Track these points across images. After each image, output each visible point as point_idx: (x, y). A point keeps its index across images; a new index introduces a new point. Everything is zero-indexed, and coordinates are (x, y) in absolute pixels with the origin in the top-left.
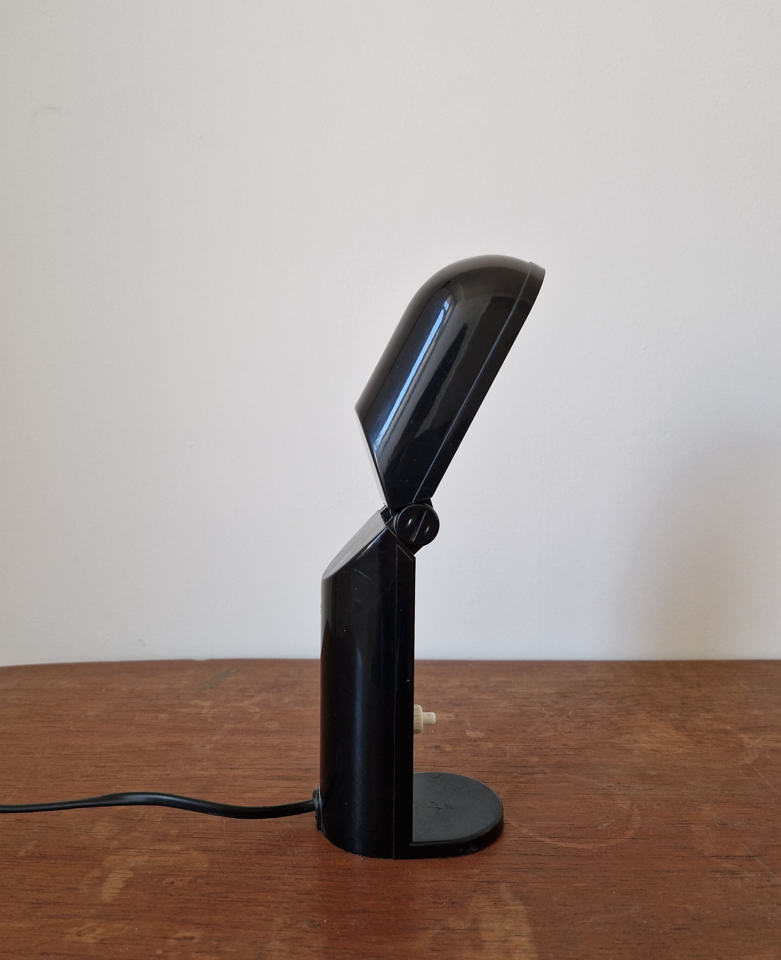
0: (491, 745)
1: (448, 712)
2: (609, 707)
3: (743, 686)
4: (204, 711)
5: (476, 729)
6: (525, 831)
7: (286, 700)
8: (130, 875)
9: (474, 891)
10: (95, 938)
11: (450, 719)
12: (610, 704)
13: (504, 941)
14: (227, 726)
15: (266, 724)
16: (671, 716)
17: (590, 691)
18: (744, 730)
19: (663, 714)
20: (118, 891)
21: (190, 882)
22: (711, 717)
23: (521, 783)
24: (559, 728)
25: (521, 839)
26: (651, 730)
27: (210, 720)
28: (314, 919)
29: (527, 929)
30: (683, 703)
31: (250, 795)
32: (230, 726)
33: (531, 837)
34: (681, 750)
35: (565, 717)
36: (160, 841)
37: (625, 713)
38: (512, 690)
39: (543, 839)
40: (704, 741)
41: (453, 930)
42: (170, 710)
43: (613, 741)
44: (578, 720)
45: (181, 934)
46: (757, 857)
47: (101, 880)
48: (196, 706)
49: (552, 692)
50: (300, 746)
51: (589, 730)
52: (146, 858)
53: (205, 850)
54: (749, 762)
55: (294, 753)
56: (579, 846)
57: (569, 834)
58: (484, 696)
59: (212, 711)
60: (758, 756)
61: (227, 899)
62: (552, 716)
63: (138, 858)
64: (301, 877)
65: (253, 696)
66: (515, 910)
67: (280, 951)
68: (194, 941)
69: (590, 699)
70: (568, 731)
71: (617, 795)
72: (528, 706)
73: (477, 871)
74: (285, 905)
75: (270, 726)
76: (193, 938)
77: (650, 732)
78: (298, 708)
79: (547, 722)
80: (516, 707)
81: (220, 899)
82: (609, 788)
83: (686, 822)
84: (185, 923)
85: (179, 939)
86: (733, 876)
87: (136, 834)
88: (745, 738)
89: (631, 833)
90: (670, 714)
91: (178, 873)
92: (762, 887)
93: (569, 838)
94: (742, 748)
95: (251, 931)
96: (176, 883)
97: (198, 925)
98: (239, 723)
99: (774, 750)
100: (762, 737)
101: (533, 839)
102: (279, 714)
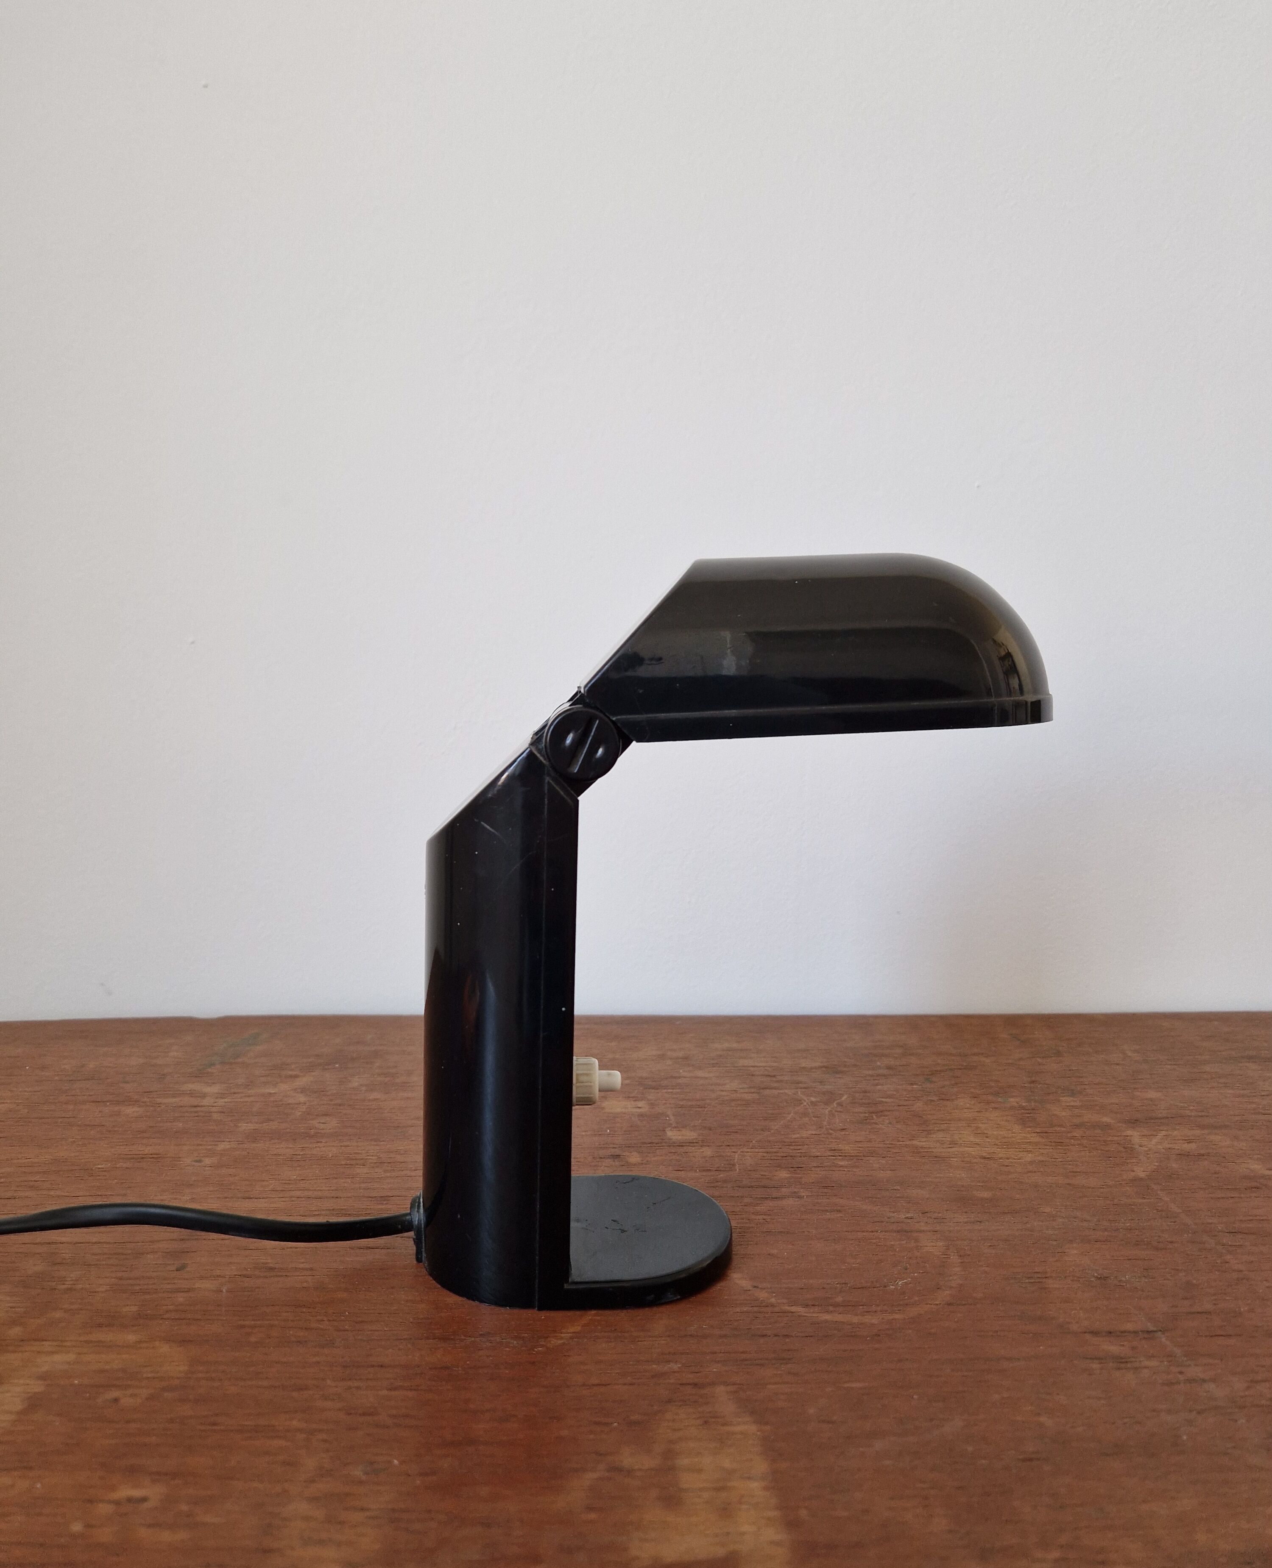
0: (708, 1152)
1: (636, 1099)
2: (909, 1088)
3: (1130, 1054)
4: (206, 1102)
5: (684, 1127)
6: (762, 1295)
7: (355, 1082)
8: (38, 1387)
9: (670, 1401)
11: (639, 1110)
12: (912, 1084)
13: (718, 1489)
14: (245, 1126)
15: (315, 1123)
16: (1013, 1101)
17: (878, 1063)
18: (1134, 1123)
19: (1000, 1100)
20: (13, 1417)
21: (150, 1398)
22: (1078, 1104)
23: (757, 1213)
24: (825, 1123)
25: (755, 1309)
26: (980, 1125)
27: (215, 1116)
28: (374, 1459)
29: (761, 1466)
30: (1033, 1082)
32: (251, 1126)
33: (773, 1306)
34: (1029, 1157)
35: (835, 1106)
36: (100, 1325)
37: (935, 1098)
38: (746, 1062)
39: (793, 1309)
40: (1066, 1141)
41: (630, 1472)
42: (146, 1099)
43: (915, 1142)
44: (856, 1110)
45: (123, 1492)
46: (1159, 1333)
48: (192, 1094)
49: (813, 1064)
50: (373, 1158)
51: (875, 1126)
52: (71, 1357)
53: (184, 1341)
54: (1141, 1175)
55: (362, 1171)
56: (855, 1320)
57: (839, 1300)
58: (700, 1073)
59: (221, 1102)
60: (1155, 1164)
61: (215, 1427)
62: (813, 1104)
63: (57, 1358)
64: (356, 1384)
65: (296, 1076)
66: (742, 1433)
67: (307, 1518)
68: (146, 1505)
69: (878, 1075)
70: (839, 1128)
71: (920, 1231)
72: (775, 1088)
73: (675, 1367)
74: (324, 1436)
75: (322, 1126)
76: (144, 1499)
77: (978, 1128)
78: (375, 1095)
79: (805, 1114)
80: (753, 1090)
81: (202, 1428)
82: (909, 1221)
83: (1038, 1275)
84: (133, 1472)
85: (118, 1503)
86: (1121, 1365)
87: (58, 1314)
88: (1135, 1136)
89: (945, 1295)
90: (1011, 1099)
91: (128, 1383)
92: (1170, 1384)
93: (838, 1305)
94: (1130, 1150)
95: (255, 1484)
96: (122, 1400)
97: (157, 1476)
98: (268, 1120)
99: (1182, 1155)
100: (1163, 1133)
101: (777, 1309)
102: (340, 1105)
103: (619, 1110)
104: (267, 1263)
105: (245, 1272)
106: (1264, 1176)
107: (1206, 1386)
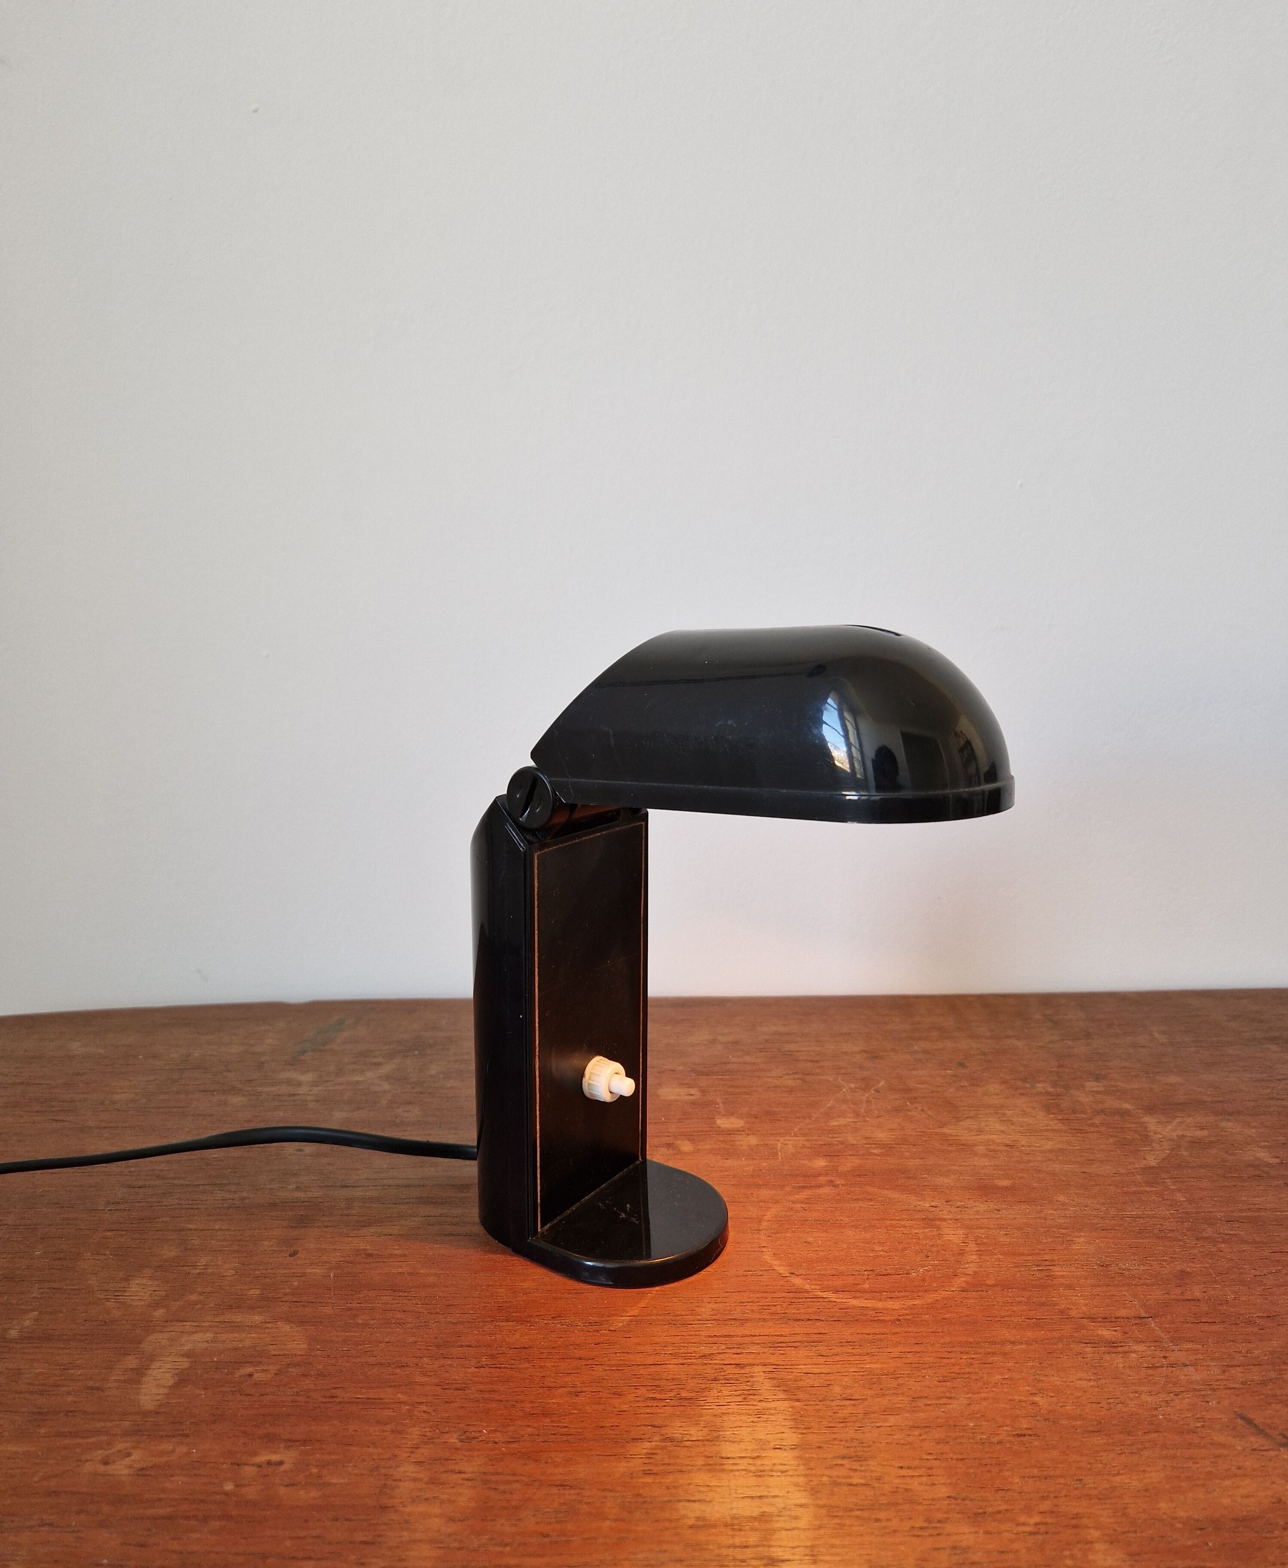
0: (753, 1140)
1: (690, 1086)
2: (943, 1073)
3: (1157, 1035)
4: (302, 1090)
5: (732, 1114)
6: (797, 1281)
7: (434, 1069)
8: (185, 1363)
9: (715, 1380)
10: (130, 1467)
11: (691, 1098)
12: (945, 1069)
13: (755, 1458)
14: (339, 1114)
15: (399, 1111)
16: (1040, 1087)
17: (916, 1048)
18: (1151, 1109)
19: (1028, 1085)
20: (166, 1391)
21: (278, 1373)
22: (1102, 1089)
23: (797, 1202)
24: (862, 1110)
25: (791, 1295)
26: (1007, 1112)
27: (311, 1105)
28: (466, 1428)
29: (791, 1438)
30: (1061, 1066)
31: (373, 1230)
32: (345, 1115)
33: (806, 1291)
34: (1049, 1145)
35: (873, 1092)
36: (231, 1307)
37: (967, 1084)
38: (792, 1047)
39: (825, 1295)
40: (1087, 1128)
41: (679, 1442)
42: (247, 1089)
43: (945, 1130)
44: (893, 1097)
45: (262, 1458)
46: (1151, 1319)
47: (140, 1373)
48: (289, 1082)
49: (856, 1049)
51: (908, 1113)
52: (209, 1336)
53: (302, 1322)
54: (1153, 1163)
56: (880, 1305)
57: (866, 1286)
58: (748, 1059)
59: (315, 1090)
60: (1168, 1152)
61: (334, 1399)
62: (853, 1091)
63: (196, 1337)
64: (449, 1362)
65: (380, 1064)
66: (775, 1409)
67: (415, 1480)
68: (283, 1468)
69: (915, 1061)
70: (876, 1116)
71: (945, 1220)
72: (815, 1073)
74: (424, 1408)
75: (406, 1115)
76: (281, 1463)
77: (1004, 1114)
78: (451, 1083)
79: (845, 1101)
80: (797, 1076)
81: (324, 1400)
82: (933, 1209)
83: (1047, 1263)
84: (270, 1439)
85: (259, 1466)
86: (1113, 1350)
87: (194, 1297)
88: (1151, 1122)
89: (960, 1281)
90: (1040, 1085)
91: (259, 1359)
92: (1154, 1367)
93: (865, 1292)
94: (1146, 1139)
95: (371, 1450)
96: (256, 1375)
97: (290, 1443)
98: (358, 1109)
99: (1195, 1143)
100: (1179, 1120)
101: (810, 1295)
102: (421, 1093)
103: (672, 1098)
105: (347, 1259)
106: (1268, 1165)
107: (1185, 1369)
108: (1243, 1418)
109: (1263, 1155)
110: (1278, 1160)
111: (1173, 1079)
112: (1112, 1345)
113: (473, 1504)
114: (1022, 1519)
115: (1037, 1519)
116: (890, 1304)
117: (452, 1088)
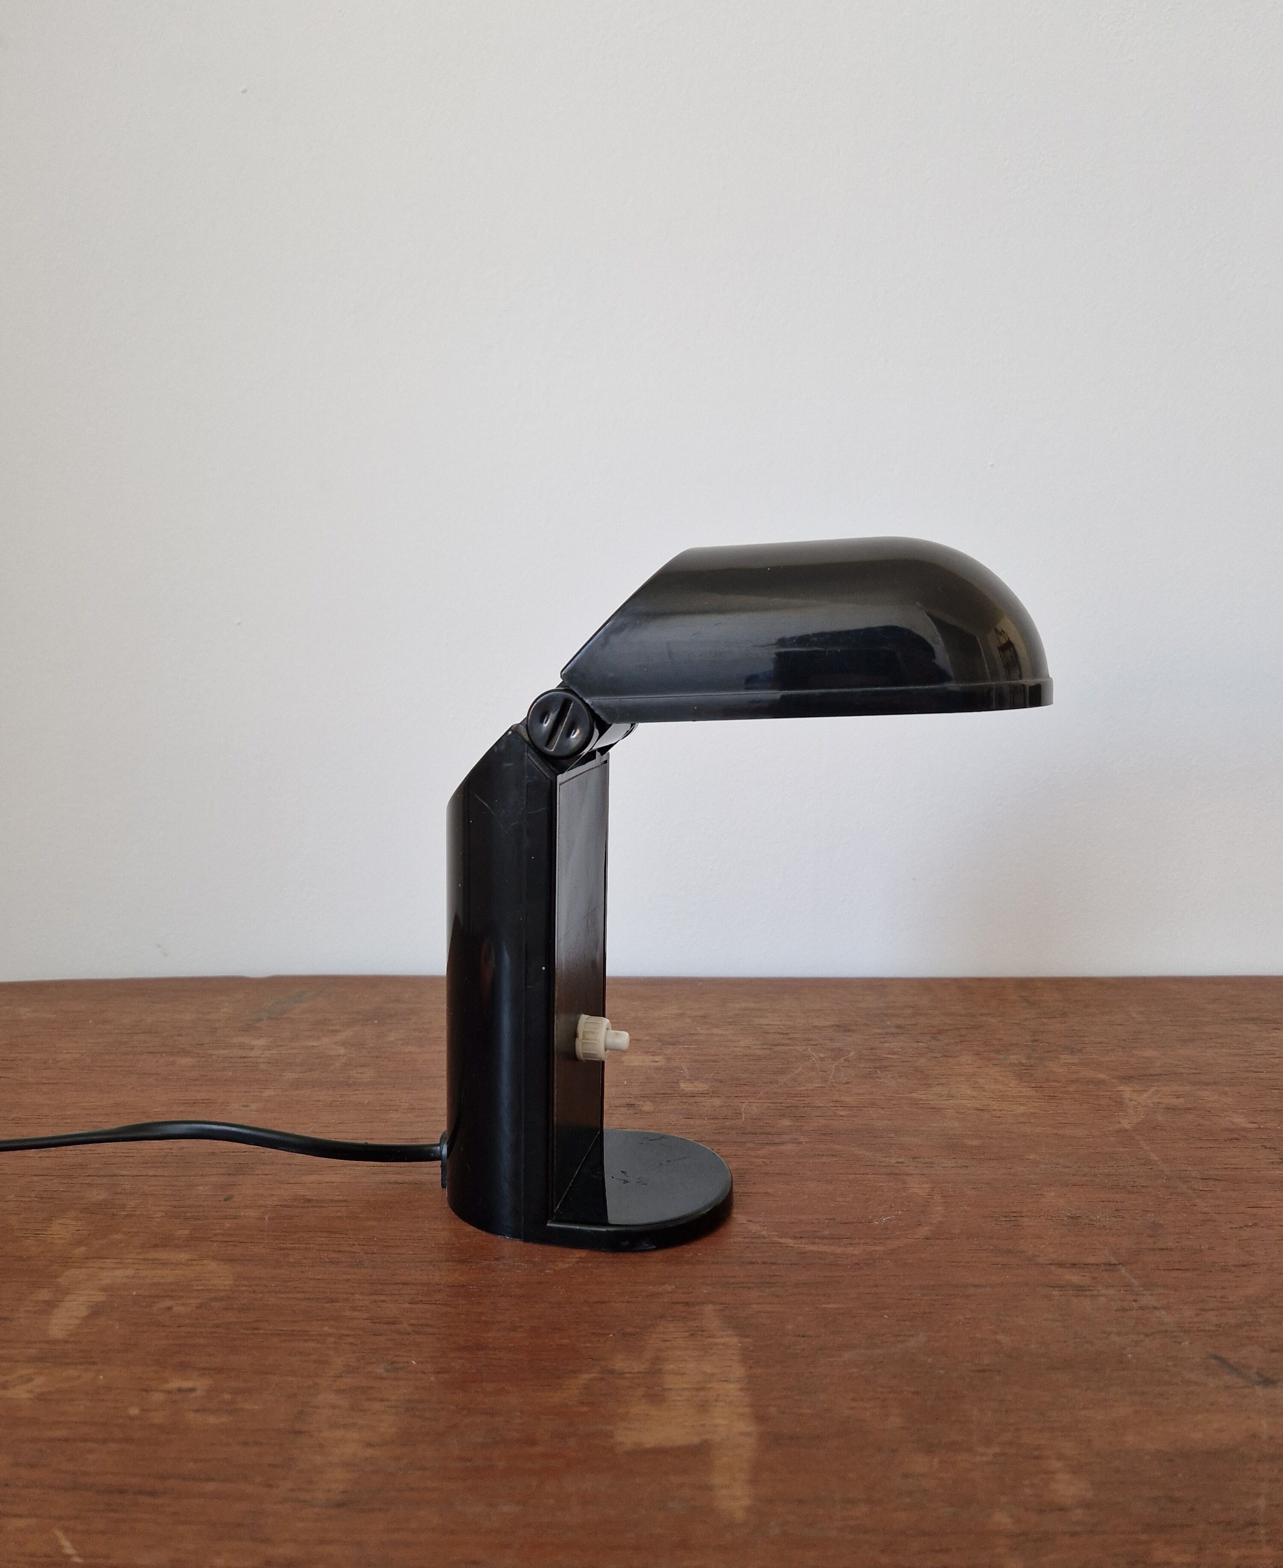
0: (717, 1102)
1: (654, 1054)
2: (915, 1045)
4: (254, 1053)
5: (696, 1079)
6: (755, 1228)
7: (393, 1036)
8: (101, 1297)
10: (30, 1392)
11: (655, 1064)
12: (917, 1042)
13: (699, 1390)
14: (289, 1076)
15: (354, 1073)
16: (1014, 1058)
17: (888, 1023)
18: (1126, 1079)
19: (1001, 1056)
20: (78, 1321)
21: (199, 1307)
23: (758, 1157)
24: (831, 1077)
26: (979, 1080)
27: (263, 1066)
28: (394, 1359)
29: (739, 1372)
30: (1035, 1041)
31: (313, 1178)
33: (763, 1237)
34: (1021, 1109)
35: (842, 1061)
36: (156, 1246)
37: (939, 1055)
38: (762, 1021)
39: (782, 1240)
40: (1061, 1095)
41: (620, 1374)
43: (914, 1095)
44: (862, 1065)
45: (174, 1384)
46: (1121, 1265)
47: (51, 1305)
48: (241, 1046)
49: (827, 1023)
50: (406, 1104)
51: (878, 1080)
52: (130, 1272)
53: (231, 1260)
54: (1128, 1127)
55: (394, 1114)
56: (839, 1250)
57: (826, 1232)
58: (716, 1031)
59: (268, 1054)
60: (1143, 1117)
61: (256, 1332)
62: (822, 1059)
63: (118, 1273)
65: (337, 1031)
66: (724, 1344)
67: (334, 1408)
68: (194, 1395)
69: (887, 1034)
70: (844, 1081)
71: (911, 1175)
72: (787, 1045)
73: (670, 1288)
74: (351, 1340)
75: (359, 1076)
77: (976, 1082)
78: (410, 1048)
79: (813, 1069)
80: (765, 1047)
82: (899, 1165)
83: (1014, 1215)
84: (183, 1367)
85: (169, 1392)
86: (1080, 1293)
87: (119, 1236)
88: (1127, 1091)
89: (925, 1230)
90: (1012, 1057)
91: (181, 1294)
92: (1124, 1310)
93: (824, 1238)
94: (1120, 1104)
95: (290, 1379)
96: (175, 1309)
97: (204, 1371)
98: (311, 1070)
99: (1169, 1109)
100: (1154, 1089)
101: (767, 1240)
102: (377, 1057)
103: (637, 1064)
104: (305, 1195)
105: (285, 1203)
106: (1245, 1129)
107: (1157, 1313)
108: (1216, 1357)
109: (1240, 1120)
110: (1254, 1125)
111: (1149, 1053)
112: (1080, 1290)
113: (394, 1430)
114: (981, 1449)
115: (997, 1450)
116: (850, 1250)
117: (409, 1053)
